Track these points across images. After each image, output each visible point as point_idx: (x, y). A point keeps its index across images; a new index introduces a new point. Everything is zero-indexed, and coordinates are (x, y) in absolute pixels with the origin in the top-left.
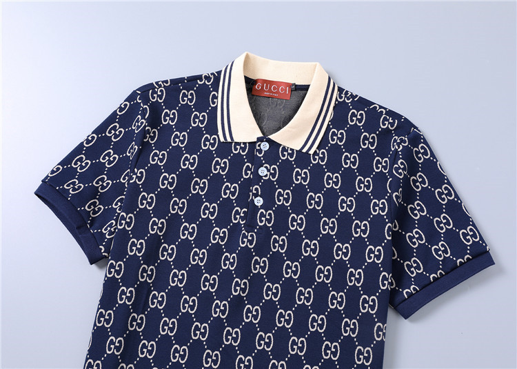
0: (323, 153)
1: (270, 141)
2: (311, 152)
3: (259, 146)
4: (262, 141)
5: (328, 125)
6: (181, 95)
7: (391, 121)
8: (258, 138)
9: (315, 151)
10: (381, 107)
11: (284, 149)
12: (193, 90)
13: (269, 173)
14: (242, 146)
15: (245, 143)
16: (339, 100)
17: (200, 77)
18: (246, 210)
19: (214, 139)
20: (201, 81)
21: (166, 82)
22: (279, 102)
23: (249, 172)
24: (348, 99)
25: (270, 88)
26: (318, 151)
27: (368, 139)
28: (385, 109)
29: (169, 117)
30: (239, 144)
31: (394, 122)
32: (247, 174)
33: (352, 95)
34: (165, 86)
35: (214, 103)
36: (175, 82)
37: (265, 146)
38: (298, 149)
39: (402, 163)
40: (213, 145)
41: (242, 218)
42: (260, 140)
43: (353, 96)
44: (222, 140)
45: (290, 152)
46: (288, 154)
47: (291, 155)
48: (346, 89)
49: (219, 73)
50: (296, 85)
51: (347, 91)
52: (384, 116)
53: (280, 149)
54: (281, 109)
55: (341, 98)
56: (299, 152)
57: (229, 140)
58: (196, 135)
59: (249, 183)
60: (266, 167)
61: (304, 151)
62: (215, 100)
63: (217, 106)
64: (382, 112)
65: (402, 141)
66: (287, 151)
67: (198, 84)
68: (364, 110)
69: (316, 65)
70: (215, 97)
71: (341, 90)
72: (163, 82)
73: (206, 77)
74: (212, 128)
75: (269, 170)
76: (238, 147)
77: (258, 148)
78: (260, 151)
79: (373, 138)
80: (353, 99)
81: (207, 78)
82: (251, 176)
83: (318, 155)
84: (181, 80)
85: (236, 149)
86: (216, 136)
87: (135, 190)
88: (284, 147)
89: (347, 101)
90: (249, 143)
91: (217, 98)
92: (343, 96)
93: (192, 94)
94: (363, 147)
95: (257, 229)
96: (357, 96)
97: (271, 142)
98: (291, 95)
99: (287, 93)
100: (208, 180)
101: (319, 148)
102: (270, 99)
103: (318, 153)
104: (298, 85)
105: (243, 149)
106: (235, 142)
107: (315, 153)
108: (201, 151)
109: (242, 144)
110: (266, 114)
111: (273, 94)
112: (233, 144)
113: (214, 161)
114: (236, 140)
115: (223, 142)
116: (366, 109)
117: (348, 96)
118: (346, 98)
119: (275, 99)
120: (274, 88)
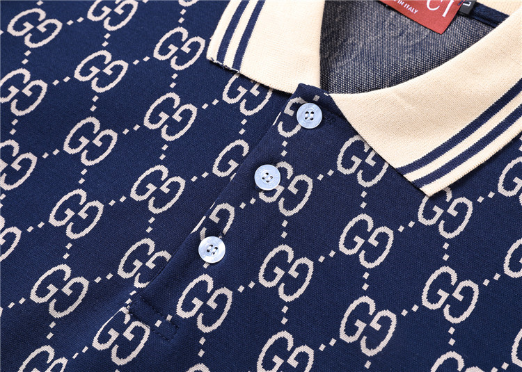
0: (462, 209)
1: (330, 110)
2: (430, 189)
3: (296, 107)
4: (309, 99)
5: (516, 141)
8: (301, 87)
9: (441, 194)
11: (359, 148)
13: (280, 189)
14: (255, 91)
15: (264, 88)
18: (166, 255)
19: (195, 47)
22: (412, 29)
23: (233, 164)
26: (449, 196)
30: (246, 81)
32: (224, 166)
37: (310, 116)
38: (396, 166)
40: (182, 58)
41: (145, 274)
42: (305, 92)
44: (212, 54)
45: (370, 161)
46: (363, 166)
47: (369, 173)
53: (348, 144)
54: (406, 47)
56: (396, 173)
57: (229, 62)
59: (217, 189)
60: (283, 172)
61: (412, 177)
66: (363, 156)
74: (203, 20)
75: (285, 182)
76: (242, 91)
77: (288, 111)
78: (291, 122)
82: (232, 178)
83: (445, 206)
85: (233, 93)
86: (202, 42)
88: (360, 144)
90: (275, 92)
95: (165, 323)
97: (332, 113)
98: (451, 23)
99: (444, 15)
100: (120, 136)
101: (456, 187)
102: (393, 13)
103: (448, 200)
104: (483, 6)
105: (252, 102)
106: (242, 76)
107: (439, 197)
108: (146, 59)
109: (256, 86)
110: (360, 45)
111: (404, 5)
112: (235, 77)
113: (163, 98)
114: (245, 70)
115: (211, 62)
119: (403, 19)
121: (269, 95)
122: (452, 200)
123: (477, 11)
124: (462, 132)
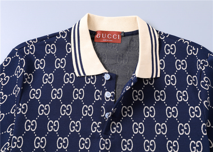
6: (46, 48)
7: (194, 49)
10: (185, 40)
12: (54, 43)
14: (92, 78)
15: (93, 76)
17: (57, 34)
18: (100, 123)
19: (72, 76)
20: (58, 37)
21: (35, 40)
22: (114, 45)
23: (99, 96)
24: (162, 37)
25: (107, 36)
27: (180, 64)
28: (189, 41)
29: (40, 64)
30: (89, 77)
31: (196, 50)
32: (97, 98)
33: (164, 34)
34: (34, 43)
35: (69, 50)
36: (41, 39)
37: (107, 77)
39: (206, 79)
40: (71, 80)
41: (99, 129)
44: (78, 75)
49: (70, 29)
51: (160, 32)
52: (188, 46)
57: (82, 75)
58: (59, 74)
59: (100, 103)
62: (70, 48)
63: (71, 52)
64: (187, 43)
67: (57, 39)
68: (174, 43)
69: (136, 18)
70: (69, 46)
72: (32, 40)
73: (61, 33)
74: (70, 68)
76: (89, 79)
79: (184, 62)
80: (166, 36)
81: (63, 34)
82: (101, 99)
84: (45, 38)
85: (88, 81)
86: (73, 74)
87: (21, 119)
90: (96, 75)
91: (70, 47)
93: (53, 46)
94: (178, 69)
95: (111, 136)
96: (167, 34)
98: (121, 39)
99: (119, 38)
100: (71, 105)
102: (107, 43)
104: (125, 32)
105: (93, 80)
106: (87, 76)
108: (64, 85)
109: (91, 76)
110: (106, 54)
111: (109, 40)
112: (86, 77)
113: (74, 91)
114: (87, 74)
115: (79, 77)
116: (175, 42)
117: (162, 34)
118: (160, 37)
119: (110, 44)
120: (110, 36)
121: (95, 77)
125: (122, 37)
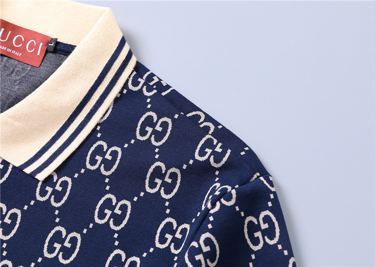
2: (41, 177)
5: (94, 131)
7: (218, 149)
9: (50, 177)
10: (208, 118)
16: (130, 86)
24: (149, 90)
25: (11, 38)
26: (55, 178)
27: (162, 177)
28: (216, 123)
31: (223, 154)
33: (159, 84)
38: (17, 165)
39: (208, 242)
43: (160, 87)
48: (152, 70)
50: (57, 43)
51: (152, 75)
52: (208, 136)
54: (15, 81)
55: (135, 83)
56: (18, 170)
61: (28, 170)
64: (208, 128)
65: (225, 195)
68: (171, 117)
69: (103, 12)
71: (140, 69)
79: (173, 176)
80: (160, 92)
83: (53, 185)
89: (146, 93)
92: (142, 81)
94: (148, 190)
96: (168, 87)
98: (43, 59)
99: (38, 54)
101: (59, 171)
102: (5, 59)
103: (55, 181)
104: (62, 43)
107: (49, 180)
111: (12, 51)
116: (176, 116)
117: (151, 84)
118: (145, 87)
119: (12, 61)
120: (19, 41)
122: (57, 180)
123: (58, 47)
124: (58, 132)
125: (47, 52)
